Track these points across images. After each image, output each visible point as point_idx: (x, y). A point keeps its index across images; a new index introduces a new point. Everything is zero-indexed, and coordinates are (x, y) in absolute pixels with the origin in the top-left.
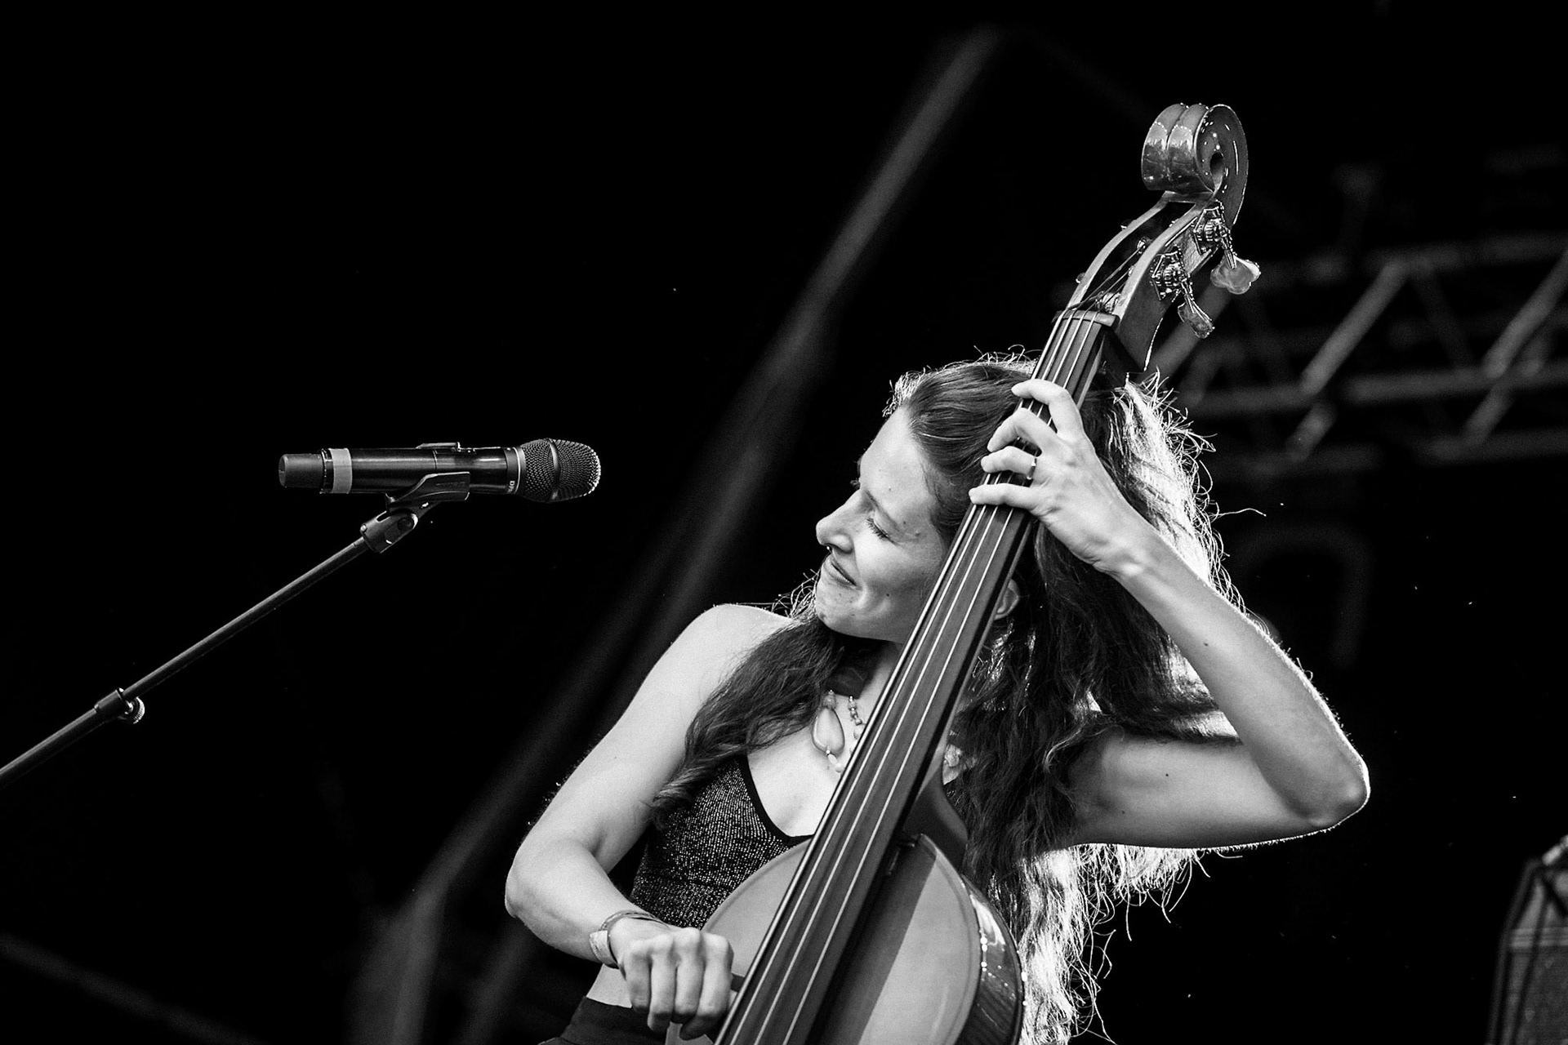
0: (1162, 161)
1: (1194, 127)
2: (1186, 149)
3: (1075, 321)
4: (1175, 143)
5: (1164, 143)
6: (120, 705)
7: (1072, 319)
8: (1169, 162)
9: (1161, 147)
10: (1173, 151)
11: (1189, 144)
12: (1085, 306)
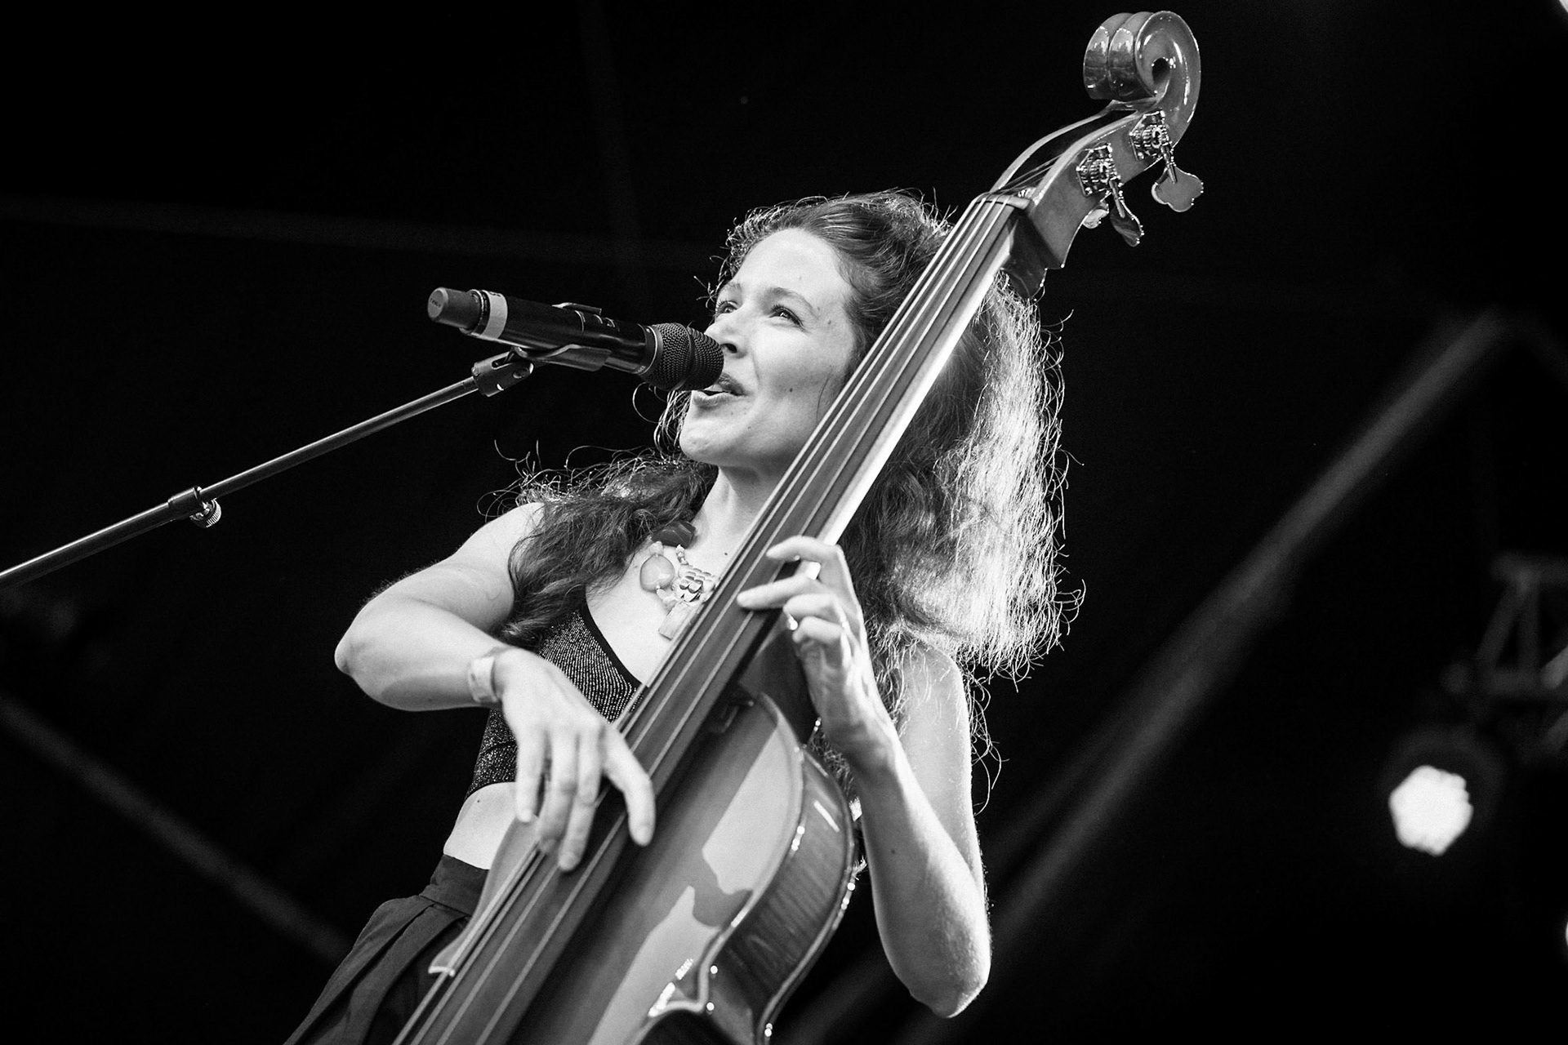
0: (1102, 65)
1: (1135, 31)
2: (1126, 50)
3: (998, 205)
4: (1116, 46)
5: (1104, 46)
6: (194, 504)
7: (996, 203)
8: (1110, 65)
9: (1101, 50)
10: (1114, 54)
11: (1129, 45)
12: (1010, 190)
